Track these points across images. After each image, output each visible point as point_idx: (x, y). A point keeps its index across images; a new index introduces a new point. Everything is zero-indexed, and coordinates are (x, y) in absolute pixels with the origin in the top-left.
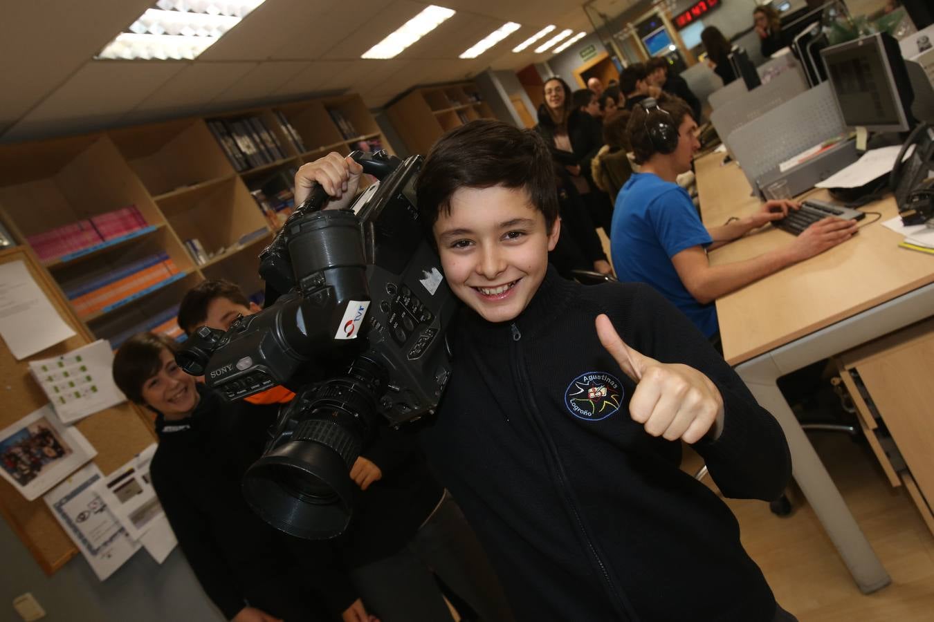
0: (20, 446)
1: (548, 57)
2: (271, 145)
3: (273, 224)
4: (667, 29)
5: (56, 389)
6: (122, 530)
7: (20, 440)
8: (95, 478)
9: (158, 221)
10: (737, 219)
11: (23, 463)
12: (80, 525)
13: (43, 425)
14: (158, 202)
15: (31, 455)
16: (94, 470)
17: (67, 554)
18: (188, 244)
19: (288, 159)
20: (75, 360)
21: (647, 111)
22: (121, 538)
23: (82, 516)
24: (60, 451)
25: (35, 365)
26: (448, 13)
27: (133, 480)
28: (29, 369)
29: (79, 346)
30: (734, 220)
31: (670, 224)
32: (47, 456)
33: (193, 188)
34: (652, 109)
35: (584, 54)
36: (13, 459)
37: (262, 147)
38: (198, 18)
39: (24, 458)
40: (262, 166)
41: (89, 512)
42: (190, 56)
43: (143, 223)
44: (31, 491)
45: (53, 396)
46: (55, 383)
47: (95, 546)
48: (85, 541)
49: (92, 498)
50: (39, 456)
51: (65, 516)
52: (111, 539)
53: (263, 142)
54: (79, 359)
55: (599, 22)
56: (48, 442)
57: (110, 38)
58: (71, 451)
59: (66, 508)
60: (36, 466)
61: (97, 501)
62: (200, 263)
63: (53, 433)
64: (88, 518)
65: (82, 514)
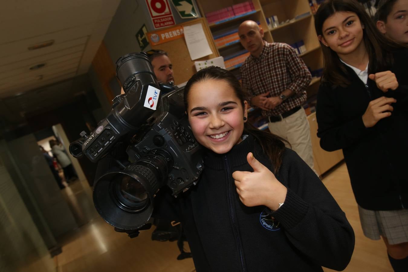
3: (314, 10)
9: (259, 9)
18: (271, 18)
20: (210, 62)
25: (197, 63)
28: (194, 64)
29: (213, 58)
62: (274, 27)
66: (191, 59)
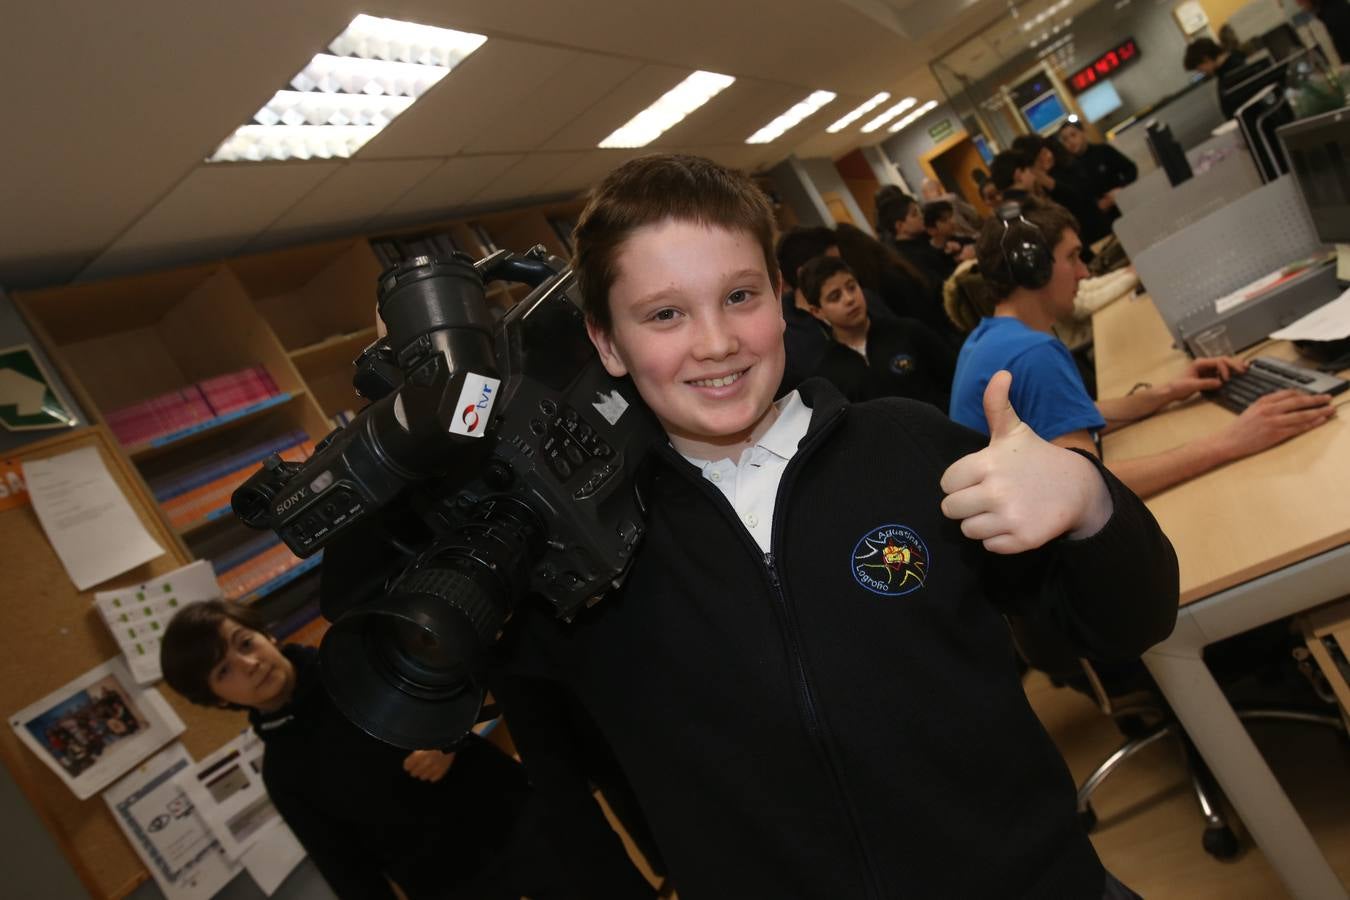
0: (74, 716)
1: (882, 137)
4: (1058, 94)
5: (132, 634)
6: (215, 844)
7: (74, 708)
8: (182, 765)
9: (296, 387)
10: (1146, 385)
11: (77, 742)
12: (153, 837)
13: (110, 686)
14: (294, 360)
15: (90, 731)
16: (181, 752)
17: (133, 879)
18: (338, 418)
20: (161, 590)
21: (1006, 223)
22: (213, 856)
23: (157, 823)
24: (133, 725)
25: (103, 599)
26: (726, 81)
27: (236, 767)
28: (94, 603)
29: (169, 569)
30: (1143, 389)
31: (1037, 396)
32: (113, 733)
33: (348, 337)
34: (1014, 221)
35: (934, 132)
36: (62, 737)
38: (351, 101)
39: (79, 735)
41: (168, 816)
42: (344, 152)
43: (273, 389)
44: (83, 786)
45: (126, 643)
46: (131, 624)
47: (174, 869)
48: (159, 860)
49: (174, 795)
50: (100, 732)
51: (132, 822)
52: (199, 857)
54: (167, 588)
55: (956, 87)
56: (116, 711)
57: (228, 132)
58: (147, 725)
59: (134, 810)
60: (96, 747)
61: (181, 800)
63: (123, 697)
64: (166, 824)
65: (158, 819)
66: (75, 587)
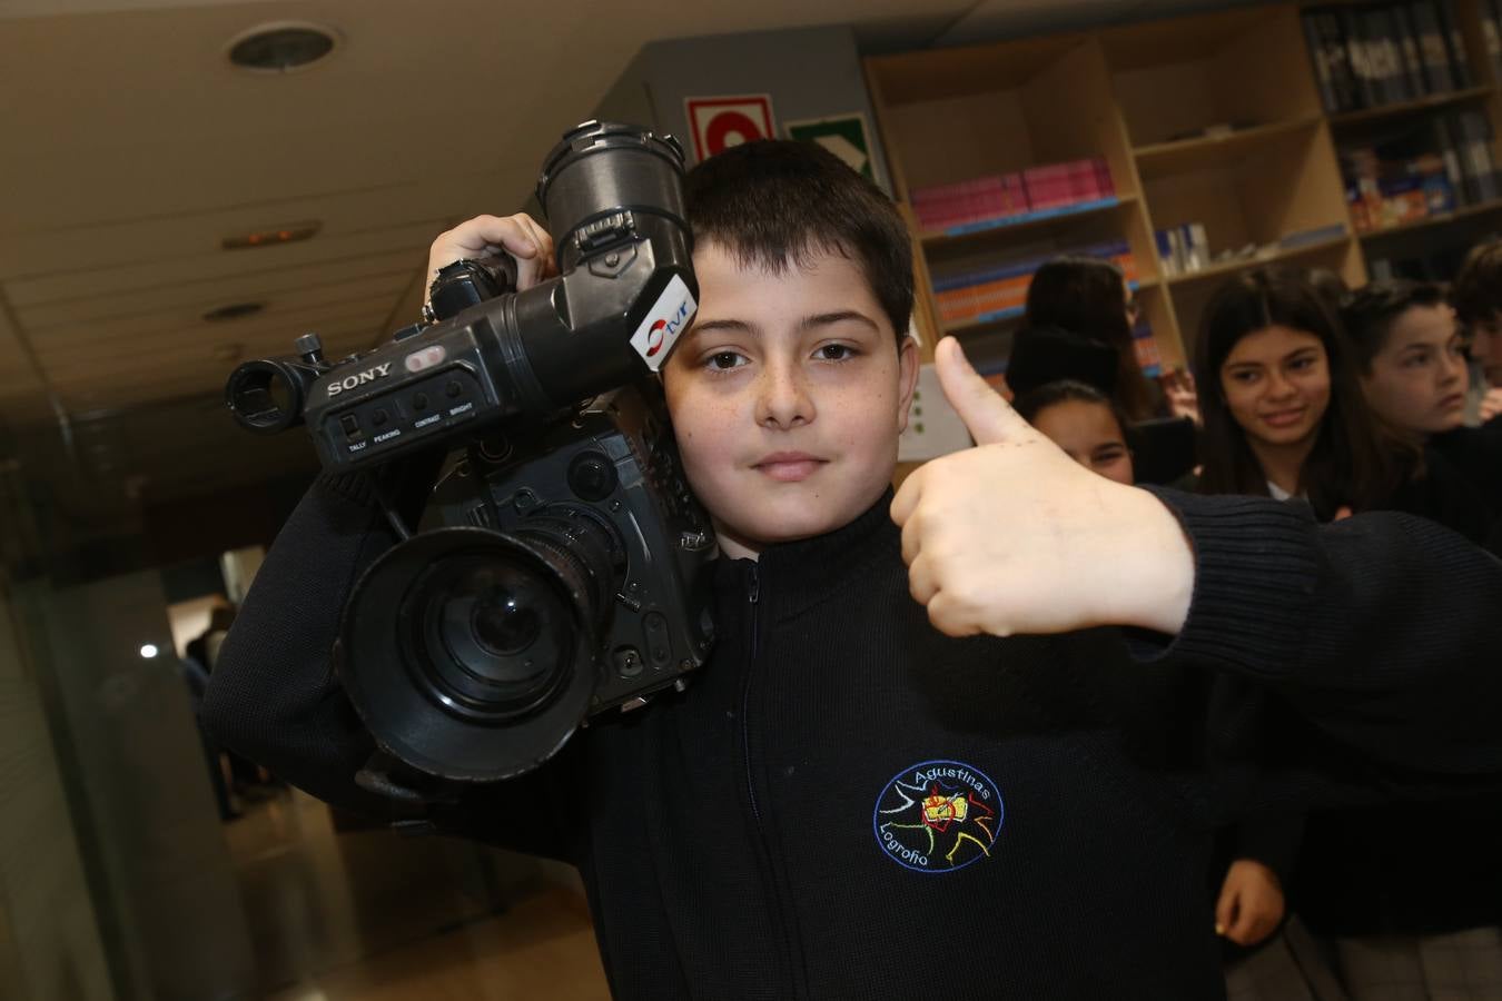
2: (1432, 61)
3: (1366, 217)
14: (1140, 160)
19: (1469, 92)
37: (1414, 65)
40: (1397, 102)
43: (1106, 187)
53: (1420, 54)
62: (1187, 268)
